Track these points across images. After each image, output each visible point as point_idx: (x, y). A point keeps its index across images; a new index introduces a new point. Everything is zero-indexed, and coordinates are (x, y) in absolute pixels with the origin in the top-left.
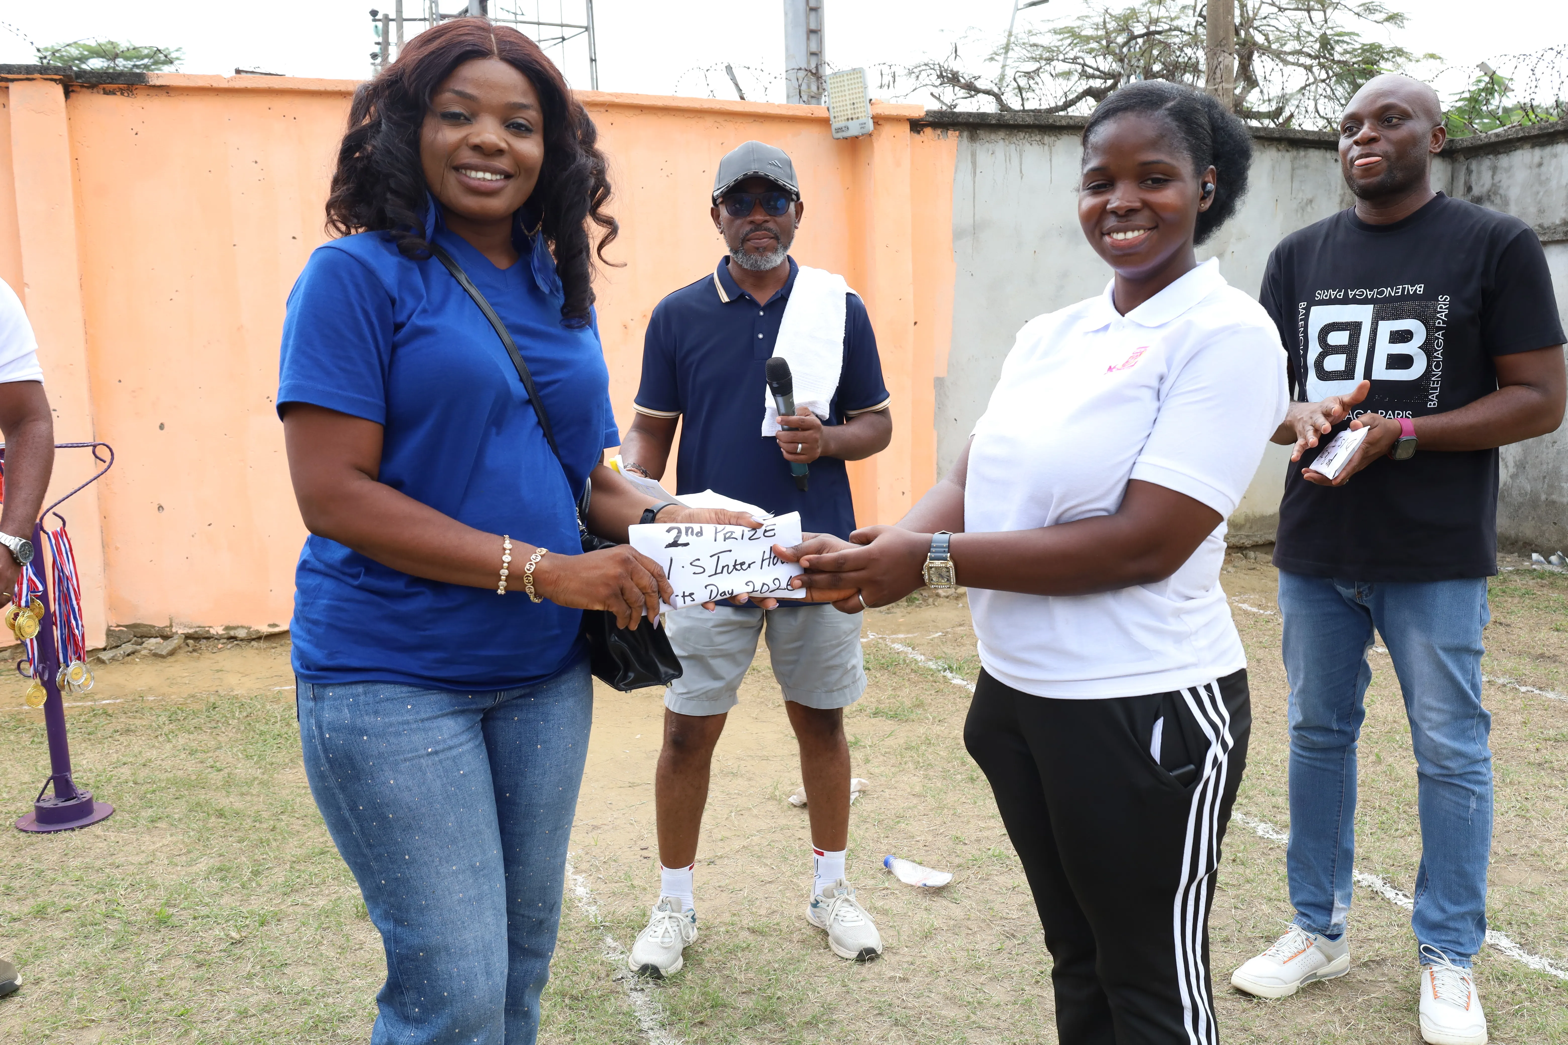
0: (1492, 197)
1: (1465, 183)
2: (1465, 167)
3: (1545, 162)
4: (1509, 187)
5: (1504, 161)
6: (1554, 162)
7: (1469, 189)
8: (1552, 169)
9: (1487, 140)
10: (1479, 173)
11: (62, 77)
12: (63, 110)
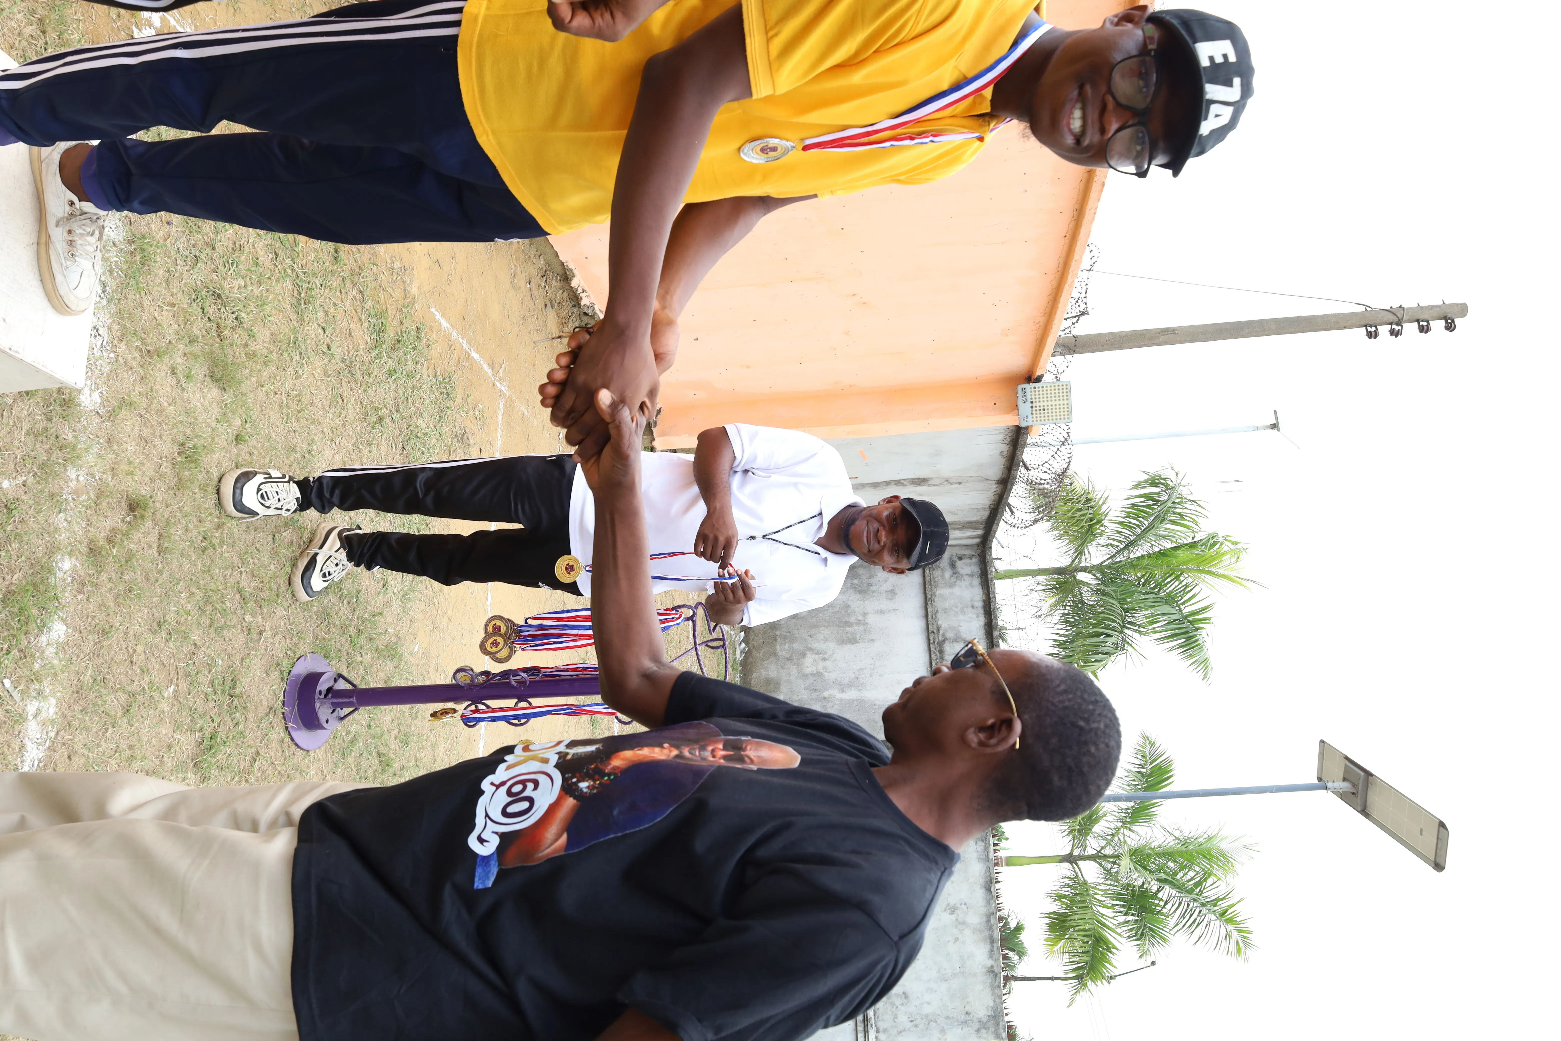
0: (955, 576)
1: (965, 555)
2: (974, 554)
3: (975, 610)
4: (961, 587)
5: (976, 581)
6: (974, 616)
7: (960, 559)
8: (970, 615)
9: (989, 572)
10: (970, 565)
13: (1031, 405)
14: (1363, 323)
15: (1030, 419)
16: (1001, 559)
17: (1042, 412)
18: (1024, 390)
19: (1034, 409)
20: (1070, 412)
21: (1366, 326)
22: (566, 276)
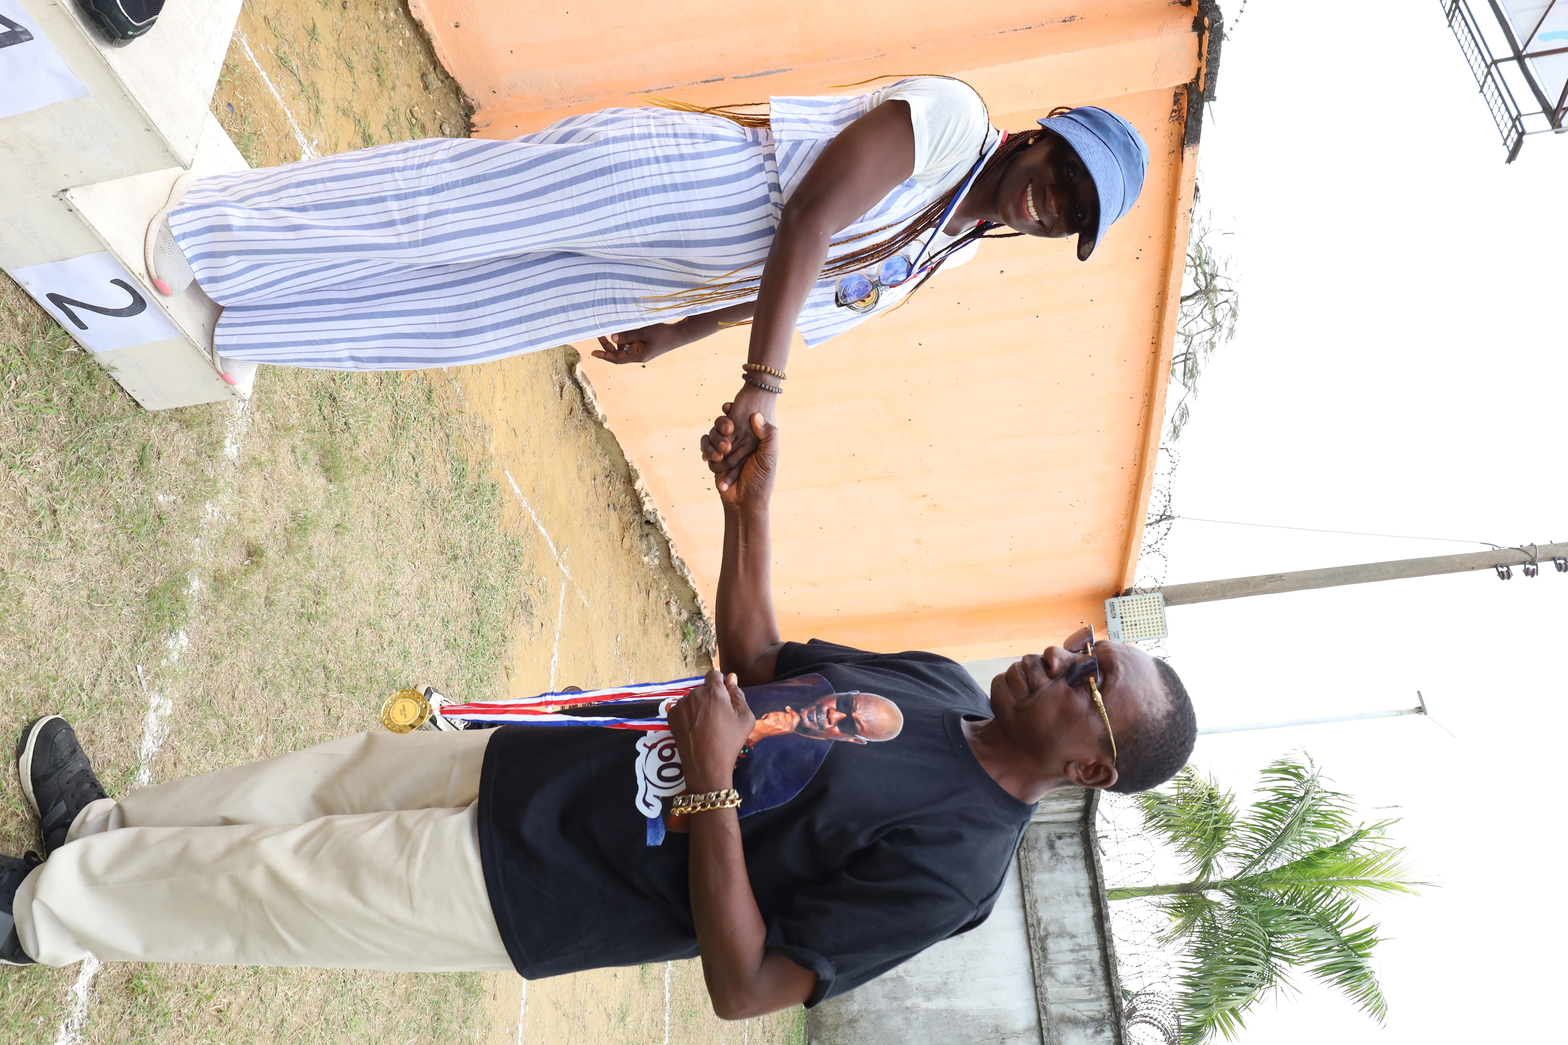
0: (1055, 858)
1: (1064, 833)
2: (1075, 832)
3: (1081, 898)
4: (1062, 871)
5: (1080, 864)
6: (1080, 905)
7: (1059, 838)
8: (1075, 904)
9: (1095, 852)
10: (1071, 845)
11: (1201, 89)
12: (1158, 88)
13: (1121, 620)
14: (1493, 563)
15: (1121, 636)
16: (1106, 837)
17: (1134, 627)
18: (1112, 605)
19: (1125, 624)
20: (1165, 627)
21: (1496, 566)
22: (630, 478)
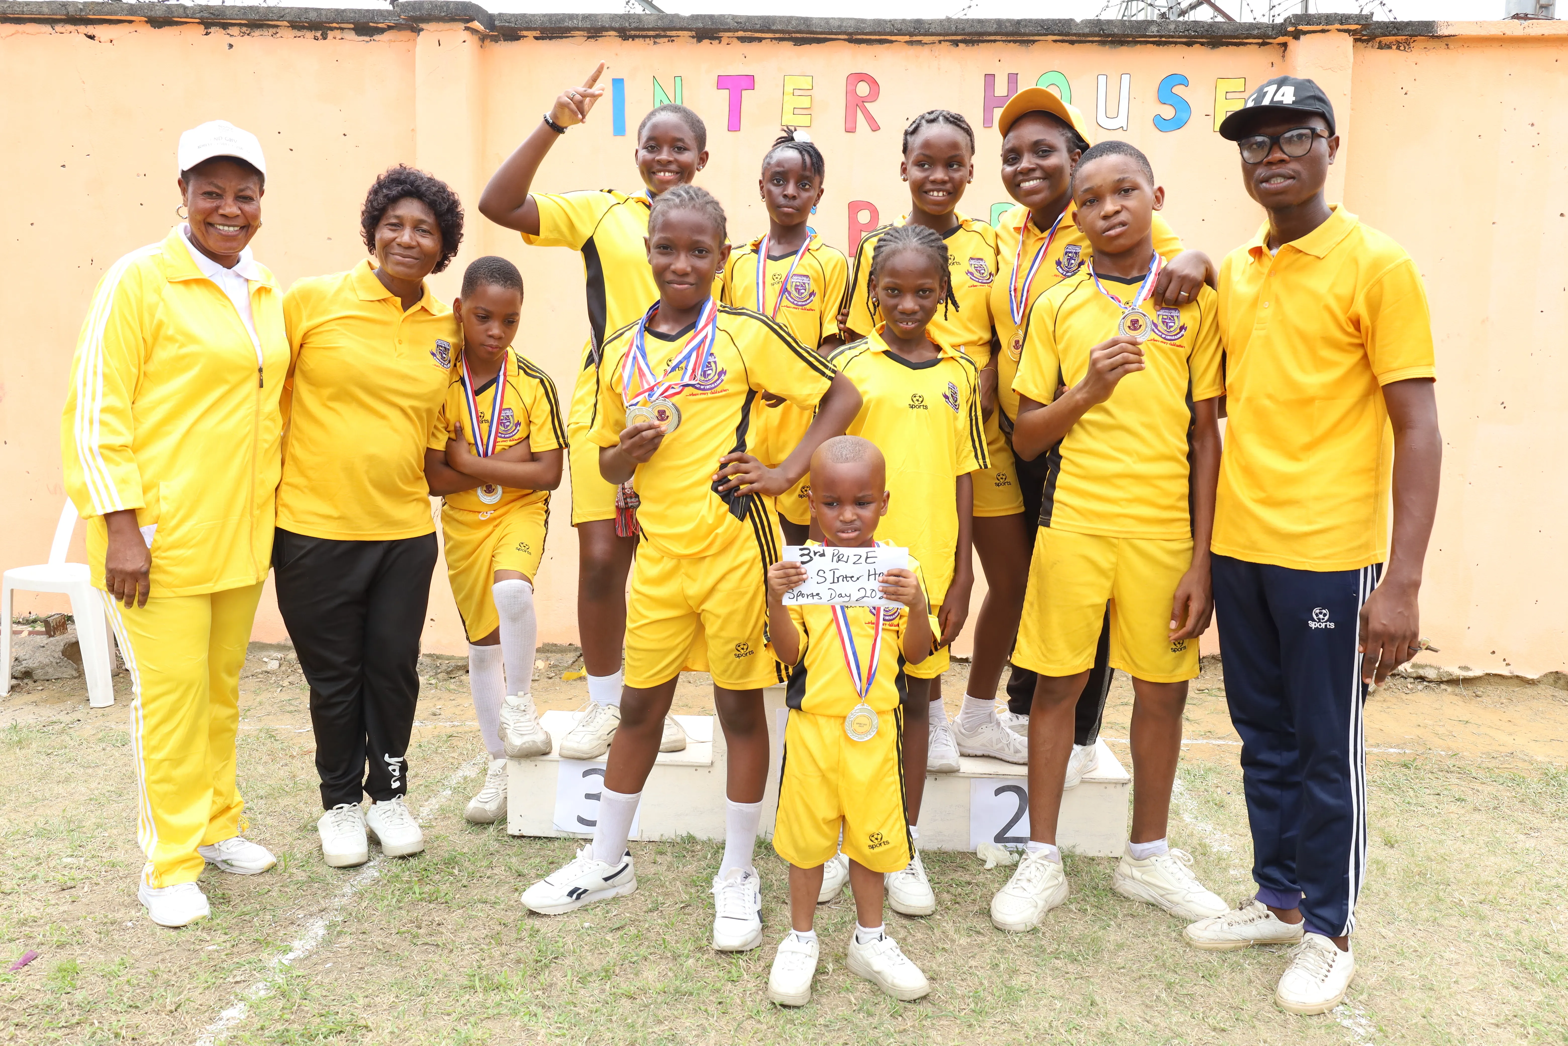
11: (1359, 27)
12: (1351, 66)
